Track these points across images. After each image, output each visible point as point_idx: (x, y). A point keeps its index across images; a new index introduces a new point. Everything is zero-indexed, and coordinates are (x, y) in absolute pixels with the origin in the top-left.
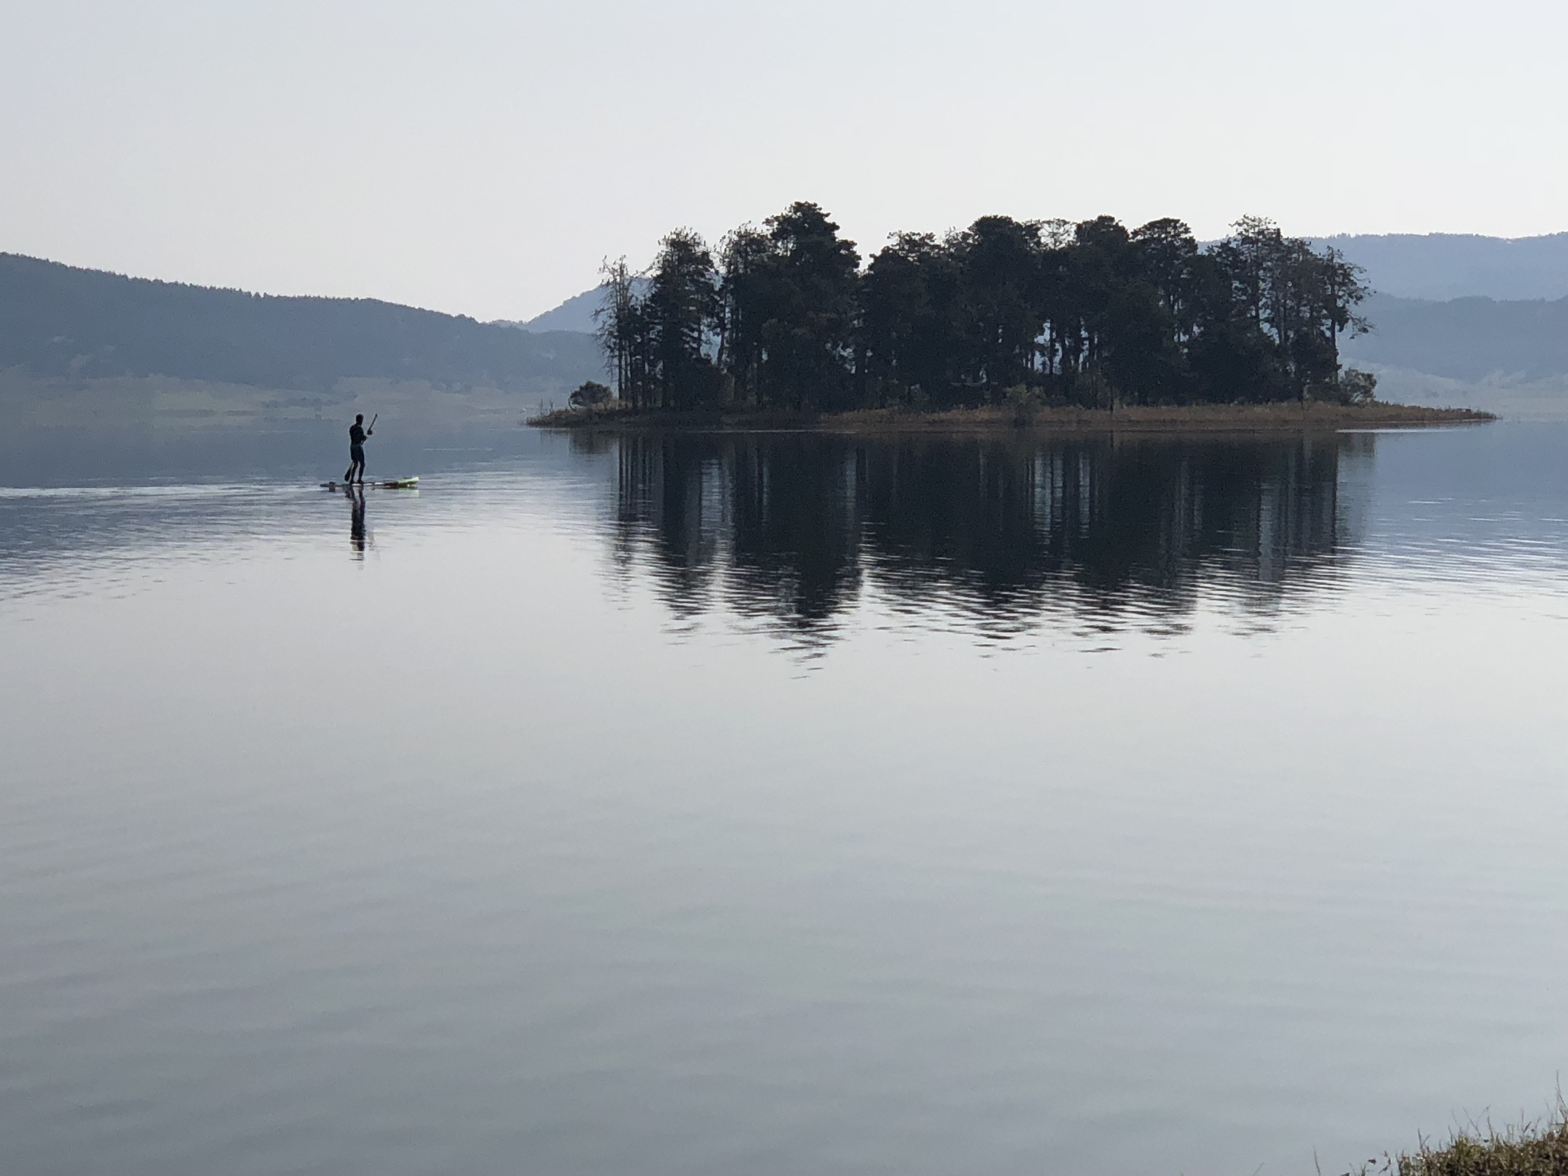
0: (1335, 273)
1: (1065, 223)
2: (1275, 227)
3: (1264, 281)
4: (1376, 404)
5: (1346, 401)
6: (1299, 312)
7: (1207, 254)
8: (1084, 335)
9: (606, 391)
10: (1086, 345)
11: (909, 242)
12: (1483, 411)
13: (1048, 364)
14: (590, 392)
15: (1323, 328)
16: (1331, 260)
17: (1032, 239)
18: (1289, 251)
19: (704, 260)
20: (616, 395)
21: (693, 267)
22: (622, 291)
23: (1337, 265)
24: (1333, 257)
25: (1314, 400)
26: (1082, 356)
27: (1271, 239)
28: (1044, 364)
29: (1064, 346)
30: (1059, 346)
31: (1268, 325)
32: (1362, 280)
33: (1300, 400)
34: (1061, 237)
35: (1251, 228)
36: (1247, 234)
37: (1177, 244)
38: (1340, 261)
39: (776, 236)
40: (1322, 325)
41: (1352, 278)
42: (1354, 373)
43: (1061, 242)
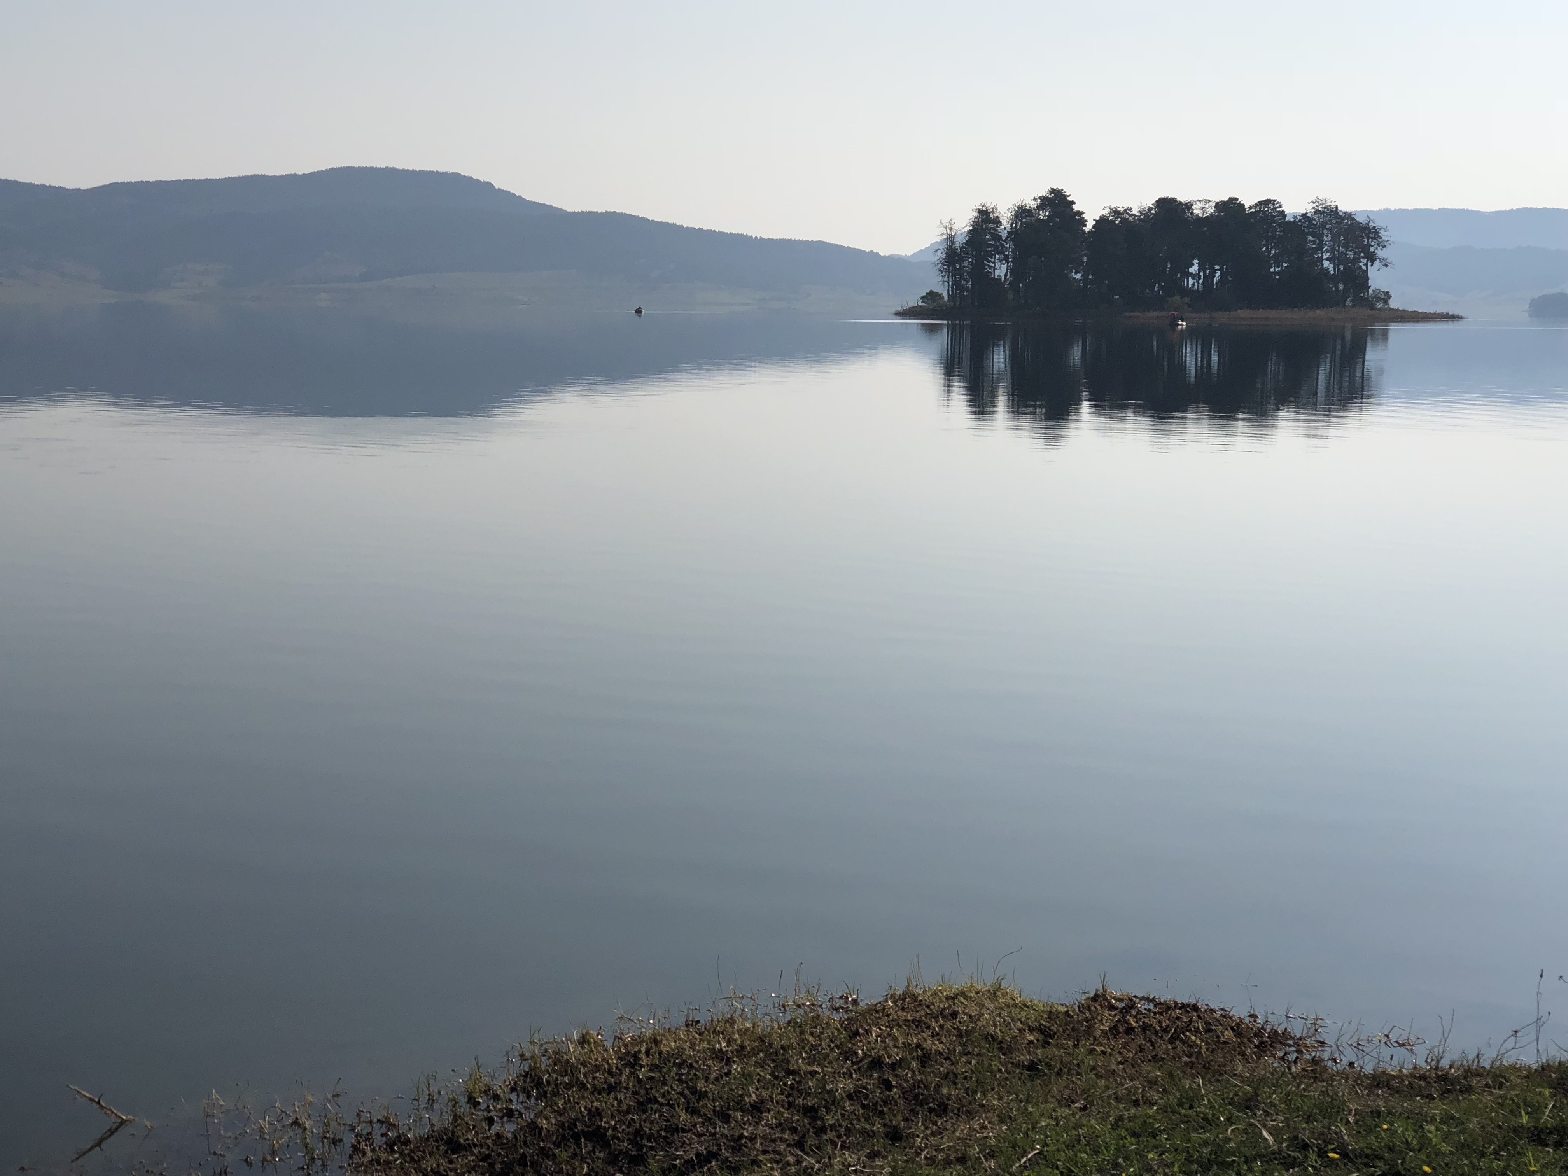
0: (1370, 232)
1: (1210, 201)
2: (1335, 204)
3: (1327, 236)
4: (1391, 309)
5: (1372, 307)
6: (1346, 254)
7: (1293, 220)
8: (1217, 267)
9: (940, 296)
10: (1218, 273)
11: (1116, 212)
12: (1456, 313)
13: (1196, 284)
14: (932, 296)
15: (1361, 264)
16: (1368, 224)
17: (1188, 210)
18: (1343, 218)
19: (997, 221)
20: (946, 298)
21: (990, 225)
22: (951, 239)
23: (1371, 227)
24: (1369, 222)
25: (1353, 306)
26: (1215, 280)
27: (1332, 211)
28: (1193, 284)
29: (1205, 273)
30: (1201, 274)
31: (1328, 262)
32: (1387, 236)
33: (1344, 306)
34: (1207, 210)
35: (1320, 205)
36: (1318, 208)
37: (1274, 214)
38: (1373, 225)
39: (1039, 208)
40: (1361, 262)
41: (1380, 234)
42: (1378, 291)
43: (1207, 213)
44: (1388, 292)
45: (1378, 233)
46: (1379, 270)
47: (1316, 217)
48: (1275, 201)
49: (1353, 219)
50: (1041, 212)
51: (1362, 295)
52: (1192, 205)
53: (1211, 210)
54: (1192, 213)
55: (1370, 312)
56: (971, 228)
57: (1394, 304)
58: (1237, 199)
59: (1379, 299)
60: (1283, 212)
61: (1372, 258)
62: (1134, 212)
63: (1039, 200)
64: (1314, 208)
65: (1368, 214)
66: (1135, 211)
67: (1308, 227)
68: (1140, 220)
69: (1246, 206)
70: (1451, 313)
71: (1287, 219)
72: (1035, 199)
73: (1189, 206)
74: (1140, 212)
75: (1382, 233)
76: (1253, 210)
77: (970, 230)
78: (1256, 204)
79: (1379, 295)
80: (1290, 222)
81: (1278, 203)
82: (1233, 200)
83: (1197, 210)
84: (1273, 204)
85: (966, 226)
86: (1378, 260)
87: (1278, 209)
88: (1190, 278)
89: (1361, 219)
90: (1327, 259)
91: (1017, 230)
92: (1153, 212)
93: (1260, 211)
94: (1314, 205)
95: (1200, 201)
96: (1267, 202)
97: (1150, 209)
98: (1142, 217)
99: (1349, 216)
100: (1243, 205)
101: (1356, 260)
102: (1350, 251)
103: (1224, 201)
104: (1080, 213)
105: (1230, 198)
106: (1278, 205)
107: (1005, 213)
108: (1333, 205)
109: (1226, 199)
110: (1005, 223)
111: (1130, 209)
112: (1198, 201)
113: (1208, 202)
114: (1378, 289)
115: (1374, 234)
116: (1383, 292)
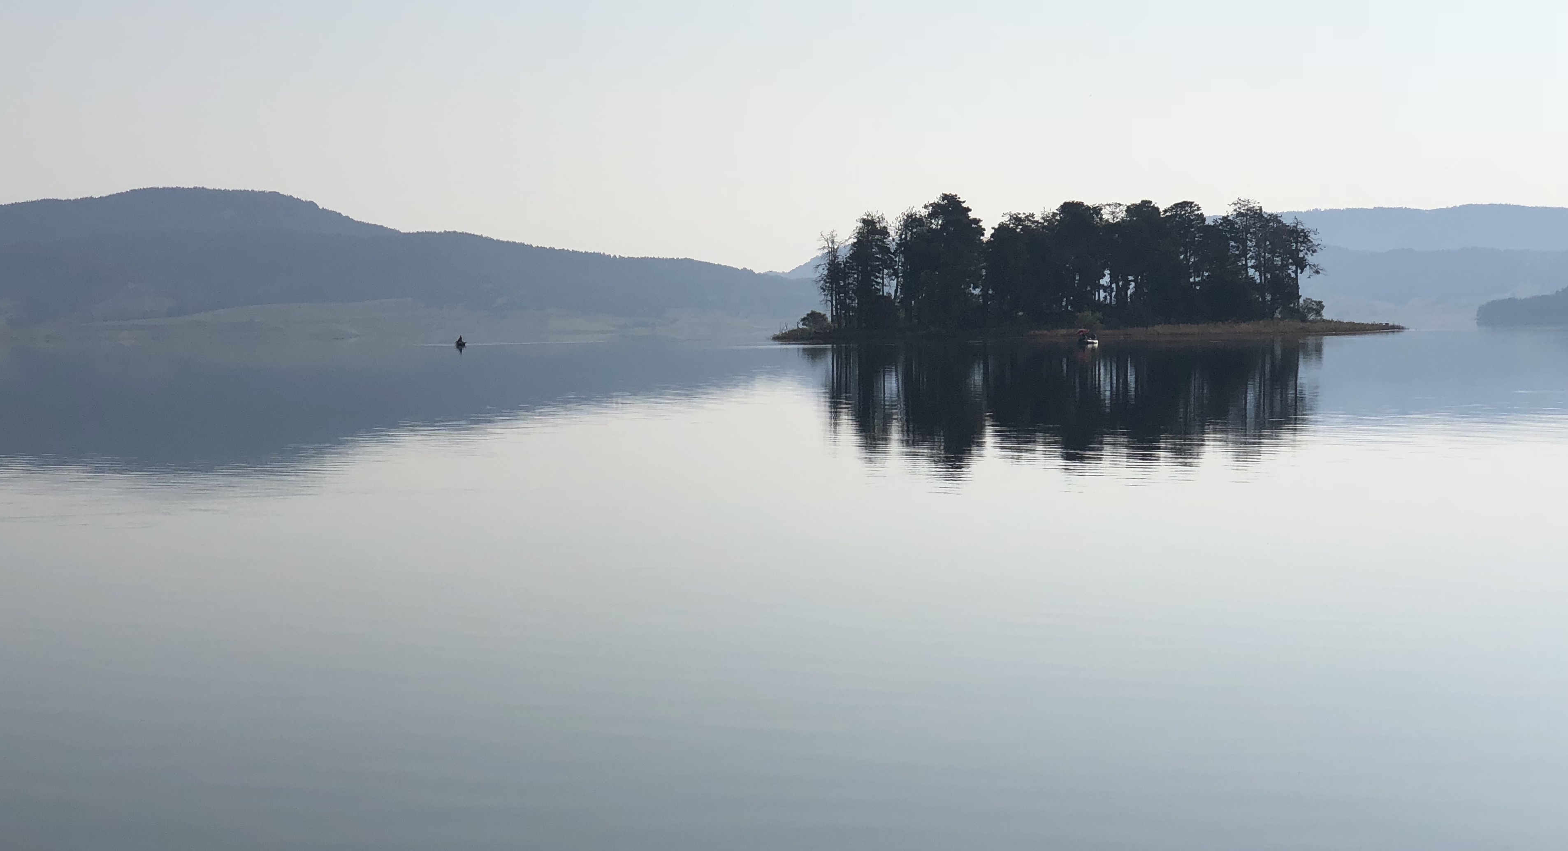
0: (1298, 235)
1: (1120, 205)
2: (1258, 205)
3: (1251, 241)
4: (1324, 321)
5: (1304, 319)
6: (1273, 261)
7: (1212, 224)
8: (1130, 278)
9: (823, 317)
10: (1133, 285)
11: (1017, 219)
12: (1396, 324)
13: (1108, 297)
14: (813, 317)
15: (1290, 271)
16: (1296, 227)
17: (1097, 216)
18: (1268, 221)
19: (884, 232)
20: (830, 319)
21: (877, 237)
22: (833, 252)
23: (1299, 230)
24: (1297, 224)
25: (1283, 319)
26: (1129, 292)
27: (1256, 213)
28: (1105, 298)
29: (1117, 285)
30: (1114, 286)
31: (1253, 270)
32: (1317, 240)
33: (1272, 318)
34: (1118, 215)
35: (1242, 207)
36: (1240, 210)
37: (1192, 218)
38: (1302, 228)
39: (930, 216)
40: (1289, 269)
41: (1309, 238)
42: (1309, 301)
43: (1117, 218)
44: (1320, 302)
45: (1308, 236)
46: (1309, 277)
47: (1238, 220)
48: (1192, 203)
49: (1280, 222)
50: (933, 221)
51: (1292, 305)
52: (1101, 209)
53: (1122, 214)
54: (1101, 219)
55: (1302, 325)
56: (855, 240)
57: (1327, 315)
58: (1150, 202)
59: (1310, 310)
60: (1202, 214)
61: (1301, 264)
62: (1036, 219)
63: (931, 208)
64: (1235, 210)
65: (1295, 215)
66: (1038, 218)
67: (1230, 232)
68: (1044, 227)
69: (1161, 210)
70: (1391, 324)
72: (926, 207)
73: (1097, 210)
74: (1043, 218)
75: (1312, 237)
76: (1168, 214)
77: (855, 243)
78: (1171, 207)
79: (1311, 305)
80: (1209, 226)
81: (1196, 205)
82: (1146, 204)
83: (1106, 215)
84: (1191, 207)
85: (850, 238)
86: (1308, 266)
87: (1196, 213)
88: (1101, 291)
89: (1288, 221)
90: (1252, 267)
91: (907, 242)
92: (1058, 218)
93: (1176, 214)
94: (1236, 207)
95: (1109, 205)
96: (1184, 205)
97: (1054, 215)
98: (1046, 224)
99: (1274, 218)
100: (1157, 209)
101: (1285, 267)
102: (1278, 257)
103: (1136, 205)
104: (977, 221)
105: (1142, 201)
106: (1196, 208)
107: (893, 222)
109: (1138, 202)
110: (893, 234)
111: (1032, 215)
112: (1107, 205)
113: (1118, 205)
114: (1309, 299)
115: (1302, 238)
116: (1315, 302)
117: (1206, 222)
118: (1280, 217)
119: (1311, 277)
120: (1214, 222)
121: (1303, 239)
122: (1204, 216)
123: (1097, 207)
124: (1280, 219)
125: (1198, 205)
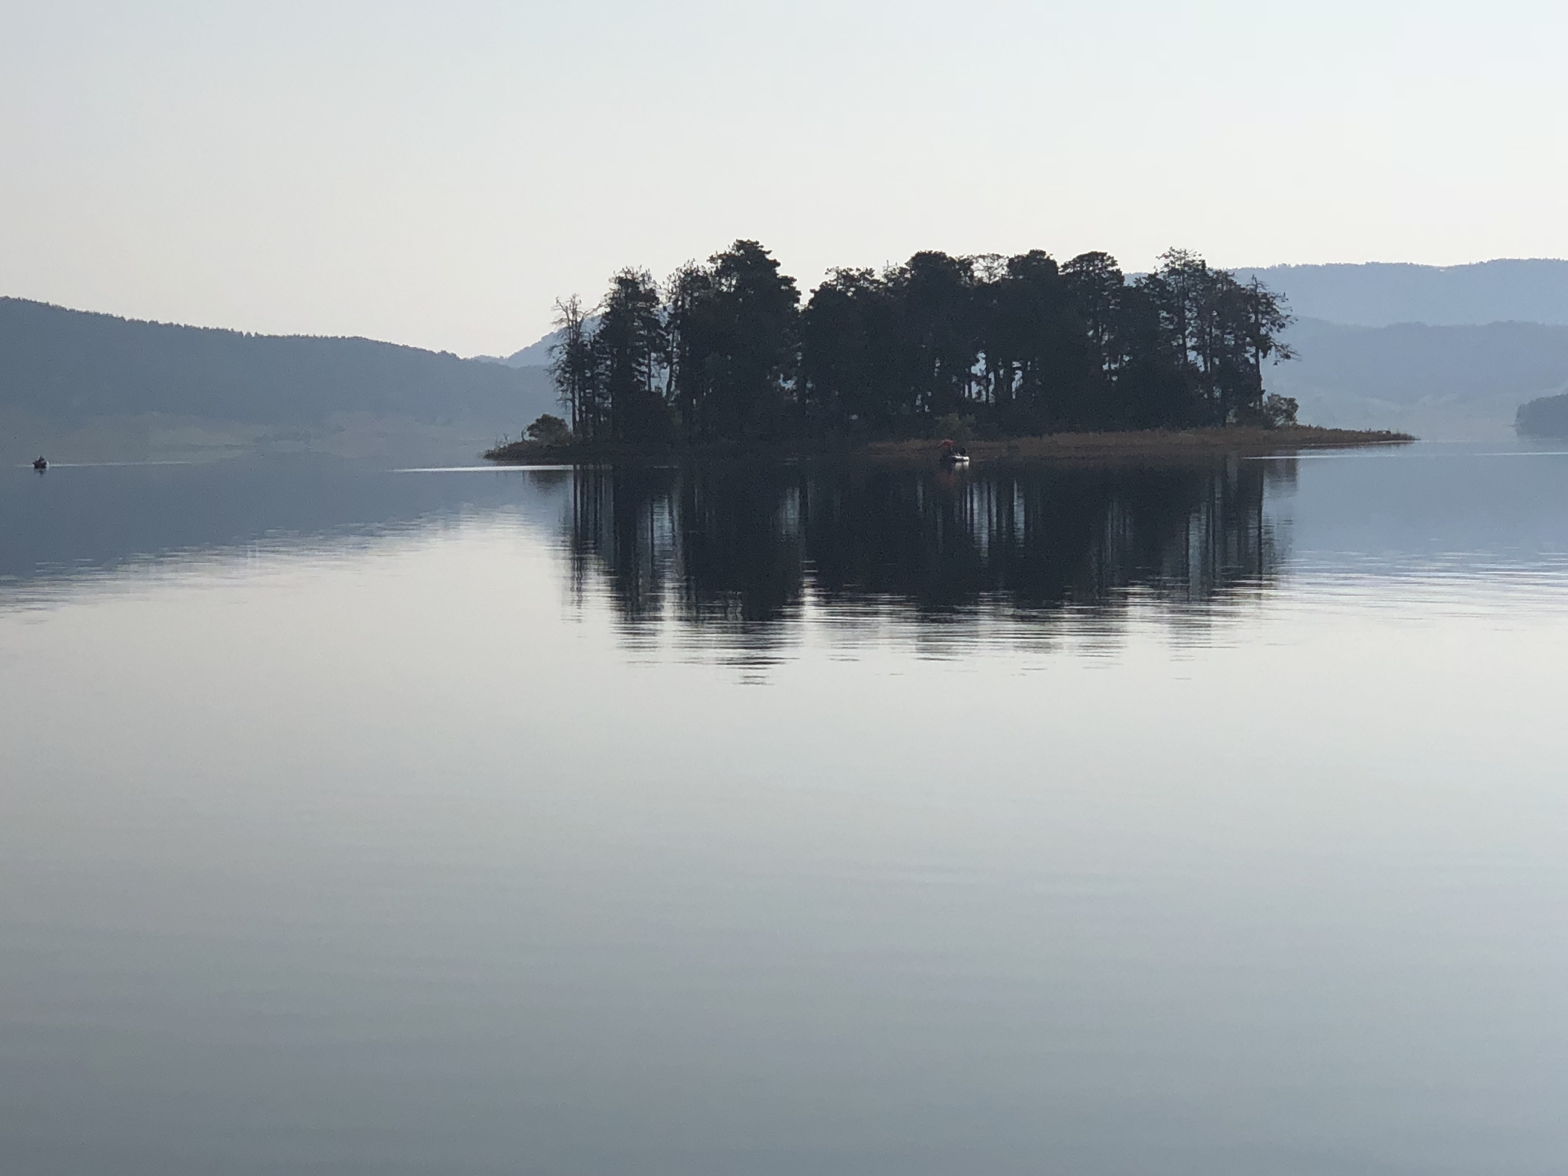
0: (1259, 303)
1: (999, 257)
2: (1200, 258)
3: (1190, 310)
4: (1299, 427)
5: (1269, 425)
6: (1223, 339)
7: (1134, 285)
8: (1016, 364)
9: (561, 424)
10: (1019, 374)
11: (846, 277)
12: (1402, 432)
13: (984, 393)
14: (546, 424)
15: (1247, 355)
16: (1255, 290)
17: (966, 273)
18: (1214, 281)
19: (651, 297)
20: (570, 427)
21: (640, 304)
22: (575, 328)
23: (1260, 295)
24: (1256, 287)
25: (1239, 424)
26: (1014, 385)
27: (1196, 270)
28: (979, 393)
29: (997, 376)
30: (991, 376)
31: (1194, 353)
32: (1285, 309)
33: (1224, 424)
34: (996, 271)
35: (1177, 261)
36: (1173, 266)
37: (1104, 277)
38: (1264, 291)
39: (719, 273)
40: (1246, 352)
41: (1274, 307)
42: (1276, 399)
43: (995, 276)
44: (1291, 401)
45: (1272, 304)
46: (1275, 364)
47: (1171, 280)
48: (1105, 254)
49: (1231, 283)
50: (723, 281)
51: (1252, 405)
52: (971, 263)
53: (1002, 272)
54: (972, 277)
55: (1266, 433)
56: (608, 310)
57: (1302, 418)
58: (1043, 253)
59: (1278, 411)
60: (1118, 271)
61: (1264, 345)
62: (876, 277)
63: (720, 261)
64: (1167, 265)
65: (1253, 273)
66: (878, 276)
67: (1161, 296)
68: (887, 289)
69: (1059, 264)
70: (1394, 432)
71: (1126, 284)
72: (712, 259)
73: (966, 265)
74: (886, 276)
75: (1278, 304)
76: (1070, 270)
77: (607, 313)
78: (1074, 260)
79: (1279, 405)
80: (1129, 288)
81: (1109, 258)
82: (1037, 255)
83: (979, 271)
84: (1102, 261)
85: (600, 306)
86: (1273, 348)
87: (1110, 269)
88: (973, 384)
89: (1243, 282)
90: (1193, 348)
91: (685, 311)
92: (908, 276)
93: (1082, 271)
94: (1168, 261)
95: (983, 257)
96: (1093, 257)
97: (903, 271)
98: (890, 285)
99: (1223, 277)
100: (1054, 263)
101: (1240, 348)
102: (1230, 333)
103: (1022, 257)
104: (788, 281)
105: (1032, 252)
106: (1109, 262)
107: (663, 283)
108: (1197, 259)
109: (1025, 252)
110: (665, 300)
111: (870, 272)
112: (980, 256)
113: (996, 257)
114: (1277, 395)
115: (1265, 306)
116: (1285, 399)
117: (1124, 282)
118: (1231, 275)
119: (1278, 363)
120: (1135, 282)
121: (1266, 308)
122: (1123, 274)
123: (965, 260)
124: (1232, 278)
125: (1113, 258)
